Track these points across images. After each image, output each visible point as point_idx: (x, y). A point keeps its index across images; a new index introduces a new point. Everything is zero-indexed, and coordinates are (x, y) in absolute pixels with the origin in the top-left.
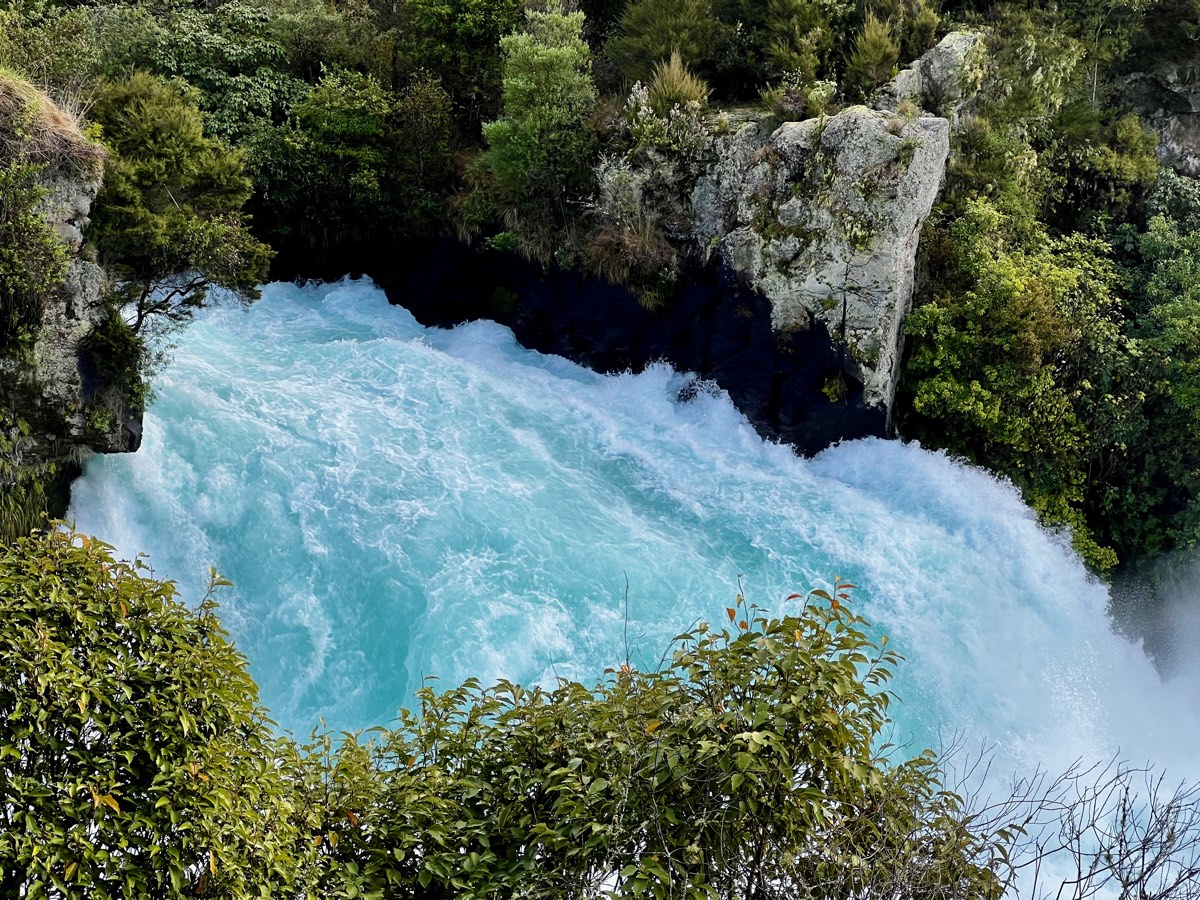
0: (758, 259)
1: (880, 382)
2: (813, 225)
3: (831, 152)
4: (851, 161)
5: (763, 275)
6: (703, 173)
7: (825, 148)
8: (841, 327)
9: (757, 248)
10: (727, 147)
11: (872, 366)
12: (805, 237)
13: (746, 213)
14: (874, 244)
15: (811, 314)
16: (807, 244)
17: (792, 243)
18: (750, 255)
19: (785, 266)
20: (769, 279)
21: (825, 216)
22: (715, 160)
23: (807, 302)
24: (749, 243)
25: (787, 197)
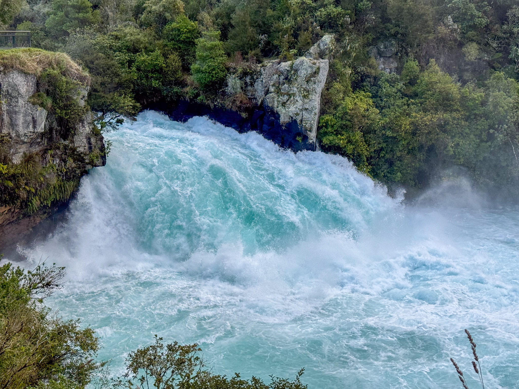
0: (276, 102)
1: (312, 136)
2: (292, 92)
3: (296, 71)
4: (303, 73)
5: (278, 107)
6: (257, 78)
7: (294, 70)
8: (301, 121)
9: (276, 99)
10: (264, 70)
11: (310, 131)
12: (290, 95)
13: (272, 89)
14: (310, 96)
15: (292, 118)
16: (291, 97)
17: (286, 97)
18: (274, 101)
19: (284, 104)
20: (280, 108)
21: (295, 89)
22: (261, 75)
23: (291, 114)
24: (273, 98)
25: (284, 84)
